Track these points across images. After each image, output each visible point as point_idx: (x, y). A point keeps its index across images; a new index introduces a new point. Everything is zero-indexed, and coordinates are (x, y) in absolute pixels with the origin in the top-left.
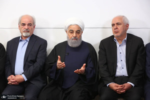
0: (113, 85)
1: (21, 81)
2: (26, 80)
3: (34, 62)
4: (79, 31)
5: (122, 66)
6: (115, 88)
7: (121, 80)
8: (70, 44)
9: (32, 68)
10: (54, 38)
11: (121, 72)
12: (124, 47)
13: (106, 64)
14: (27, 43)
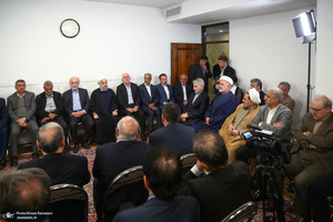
8: (102, 90)
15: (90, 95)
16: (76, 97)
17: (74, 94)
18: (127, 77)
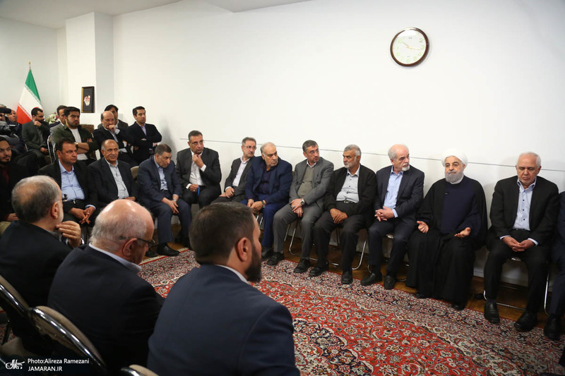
0: (509, 239)
1: (391, 216)
2: (396, 216)
3: (408, 198)
4: (457, 163)
5: (524, 216)
6: (511, 244)
7: (521, 235)
9: (405, 204)
10: (434, 174)
11: (521, 223)
12: (530, 195)
13: (502, 211)
14: (401, 177)
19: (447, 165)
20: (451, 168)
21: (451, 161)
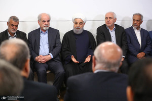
4: (82, 23)
8: (74, 32)
14: (47, 34)
15: (61, 37)
16: (44, 39)
17: (42, 35)
18: (110, 17)
19: (76, 23)
20: (78, 25)
21: (79, 21)
